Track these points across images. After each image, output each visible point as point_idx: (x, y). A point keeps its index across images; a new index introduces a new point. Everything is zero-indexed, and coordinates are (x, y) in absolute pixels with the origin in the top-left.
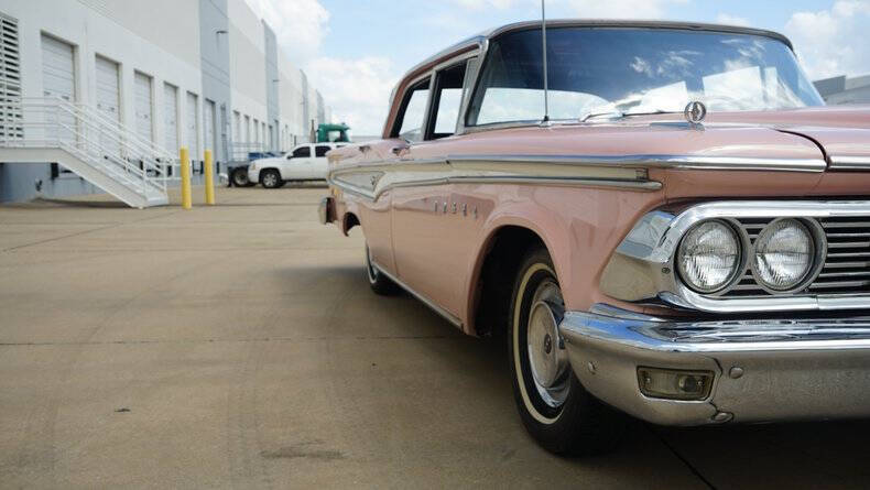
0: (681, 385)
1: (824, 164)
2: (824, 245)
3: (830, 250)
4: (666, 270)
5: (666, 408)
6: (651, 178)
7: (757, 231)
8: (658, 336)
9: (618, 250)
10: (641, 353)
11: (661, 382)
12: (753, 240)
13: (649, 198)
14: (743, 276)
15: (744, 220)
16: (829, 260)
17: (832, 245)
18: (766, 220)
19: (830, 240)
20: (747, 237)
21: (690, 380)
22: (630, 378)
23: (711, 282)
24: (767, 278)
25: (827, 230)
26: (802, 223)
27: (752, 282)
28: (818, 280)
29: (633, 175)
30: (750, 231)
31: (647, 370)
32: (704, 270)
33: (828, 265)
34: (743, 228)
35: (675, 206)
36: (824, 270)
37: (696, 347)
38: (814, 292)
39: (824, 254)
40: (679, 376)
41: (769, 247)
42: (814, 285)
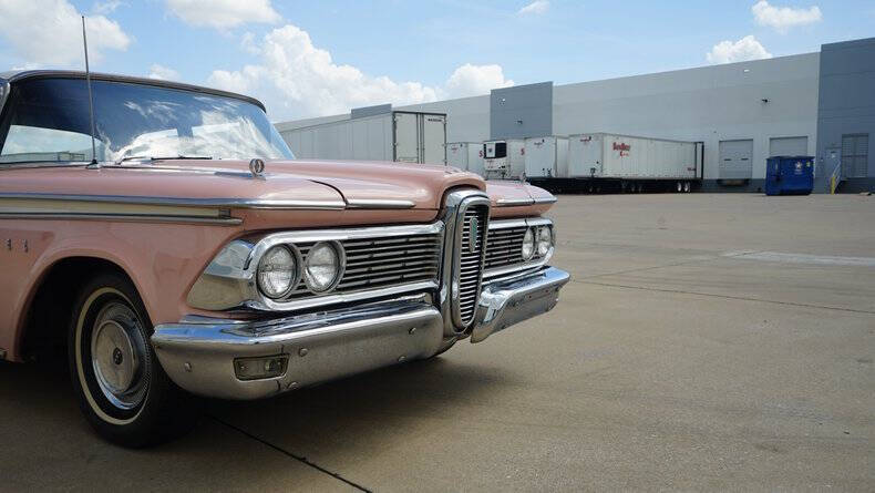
0: (268, 367)
1: (343, 204)
2: (344, 259)
3: (348, 262)
4: (251, 284)
5: (256, 386)
6: (232, 215)
7: (306, 252)
8: (245, 334)
9: (206, 272)
10: (236, 348)
11: (253, 368)
12: (304, 258)
13: (232, 231)
14: (299, 284)
15: (299, 245)
16: (347, 268)
17: (349, 258)
18: (312, 244)
19: (348, 255)
20: (301, 256)
21: (273, 362)
22: (228, 368)
23: (279, 290)
24: (313, 285)
25: (346, 248)
26: (331, 244)
27: (304, 287)
28: (342, 282)
29: (215, 213)
30: (303, 252)
31: (241, 360)
32: (274, 283)
33: (347, 272)
34: (299, 249)
35: (253, 236)
36: (346, 275)
37: (275, 338)
38: (339, 291)
39: (344, 264)
40: (266, 361)
41: (311, 262)
42: (340, 286)
